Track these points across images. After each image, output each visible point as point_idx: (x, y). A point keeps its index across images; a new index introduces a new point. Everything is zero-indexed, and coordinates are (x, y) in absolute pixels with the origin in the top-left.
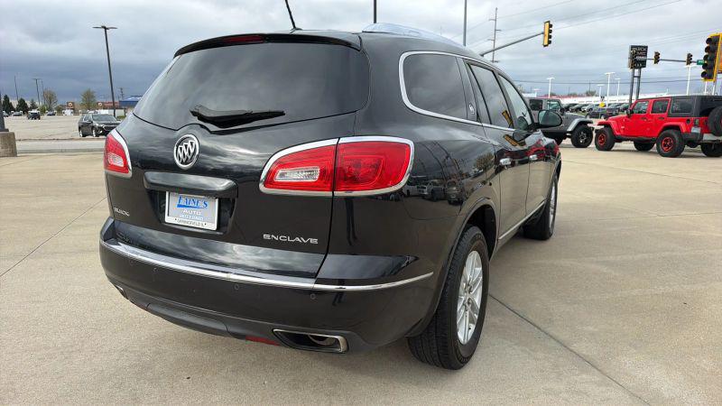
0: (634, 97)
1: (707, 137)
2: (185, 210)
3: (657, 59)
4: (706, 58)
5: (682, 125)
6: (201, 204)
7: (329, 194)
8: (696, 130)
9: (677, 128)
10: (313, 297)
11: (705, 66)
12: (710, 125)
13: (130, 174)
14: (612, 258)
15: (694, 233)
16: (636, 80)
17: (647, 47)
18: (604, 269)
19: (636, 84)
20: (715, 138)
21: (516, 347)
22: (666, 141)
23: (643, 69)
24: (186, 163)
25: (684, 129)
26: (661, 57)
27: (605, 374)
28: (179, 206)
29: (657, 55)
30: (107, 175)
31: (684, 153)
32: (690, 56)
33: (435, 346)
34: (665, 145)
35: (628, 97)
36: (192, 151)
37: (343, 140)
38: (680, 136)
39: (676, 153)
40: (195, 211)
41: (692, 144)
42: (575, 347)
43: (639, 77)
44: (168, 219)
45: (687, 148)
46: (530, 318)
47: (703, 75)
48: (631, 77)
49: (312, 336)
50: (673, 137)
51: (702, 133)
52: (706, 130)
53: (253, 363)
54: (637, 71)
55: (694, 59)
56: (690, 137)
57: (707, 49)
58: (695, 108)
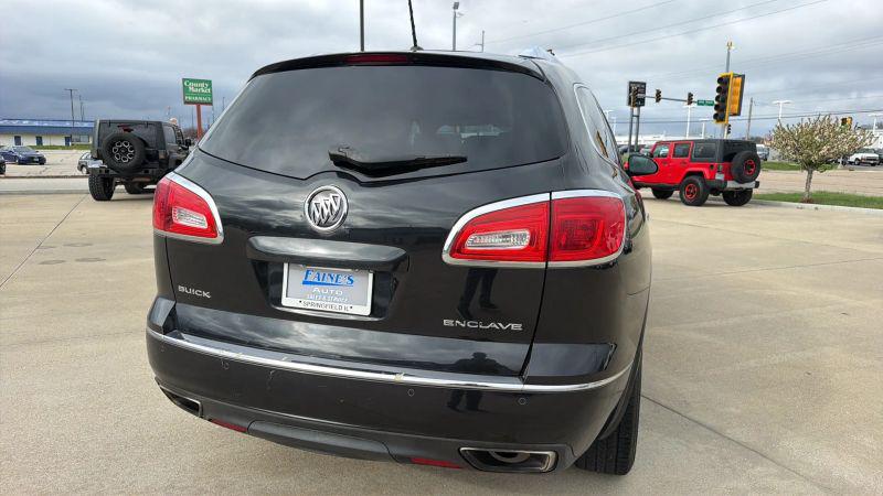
0: (633, 138)
1: (731, 185)
2: (316, 289)
3: (658, 97)
4: (717, 98)
5: (706, 171)
6: (343, 279)
7: (542, 265)
8: (720, 177)
9: (700, 174)
10: (523, 402)
11: (717, 107)
12: (733, 171)
13: (219, 239)
14: (705, 324)
15: (768, 292)
16: (635, 119)
17: (645, 84)
18: (706, 337)
19: (635, 124)
20: (738, 185)
21: (667, 438)
22: (690, 188)
23: (642, 108)
24: (327, 224)
25: (708, 176)
26: (662, 95)
27: (779, 465)
28: (305, 283)
29: (658, 93)
30: (157, 238)
31: (708, 202)
32: (690, 96)
33: (615, 450)
34: (688, 193)
35: (627, 138)
36: (336, 208)
37: (557, 195)
38: (704, 182)
39: (699, 202)
40: (331, 289)
41: (715, 191)
42: (729, 432)
43: (638, 116)
44: (285, 301)
45: (711, 196)
46: (663, 402)
47: (716, 116)
48: (629, 116)
49: (498, 453)
50: (697, 185)
51: (726, 179)
52: (729, 177)
53: (364, 489)
54: (635, 109)
55: (695, 99)
56: (714, 185)
57: (719, 89)
58: (718, 154)
